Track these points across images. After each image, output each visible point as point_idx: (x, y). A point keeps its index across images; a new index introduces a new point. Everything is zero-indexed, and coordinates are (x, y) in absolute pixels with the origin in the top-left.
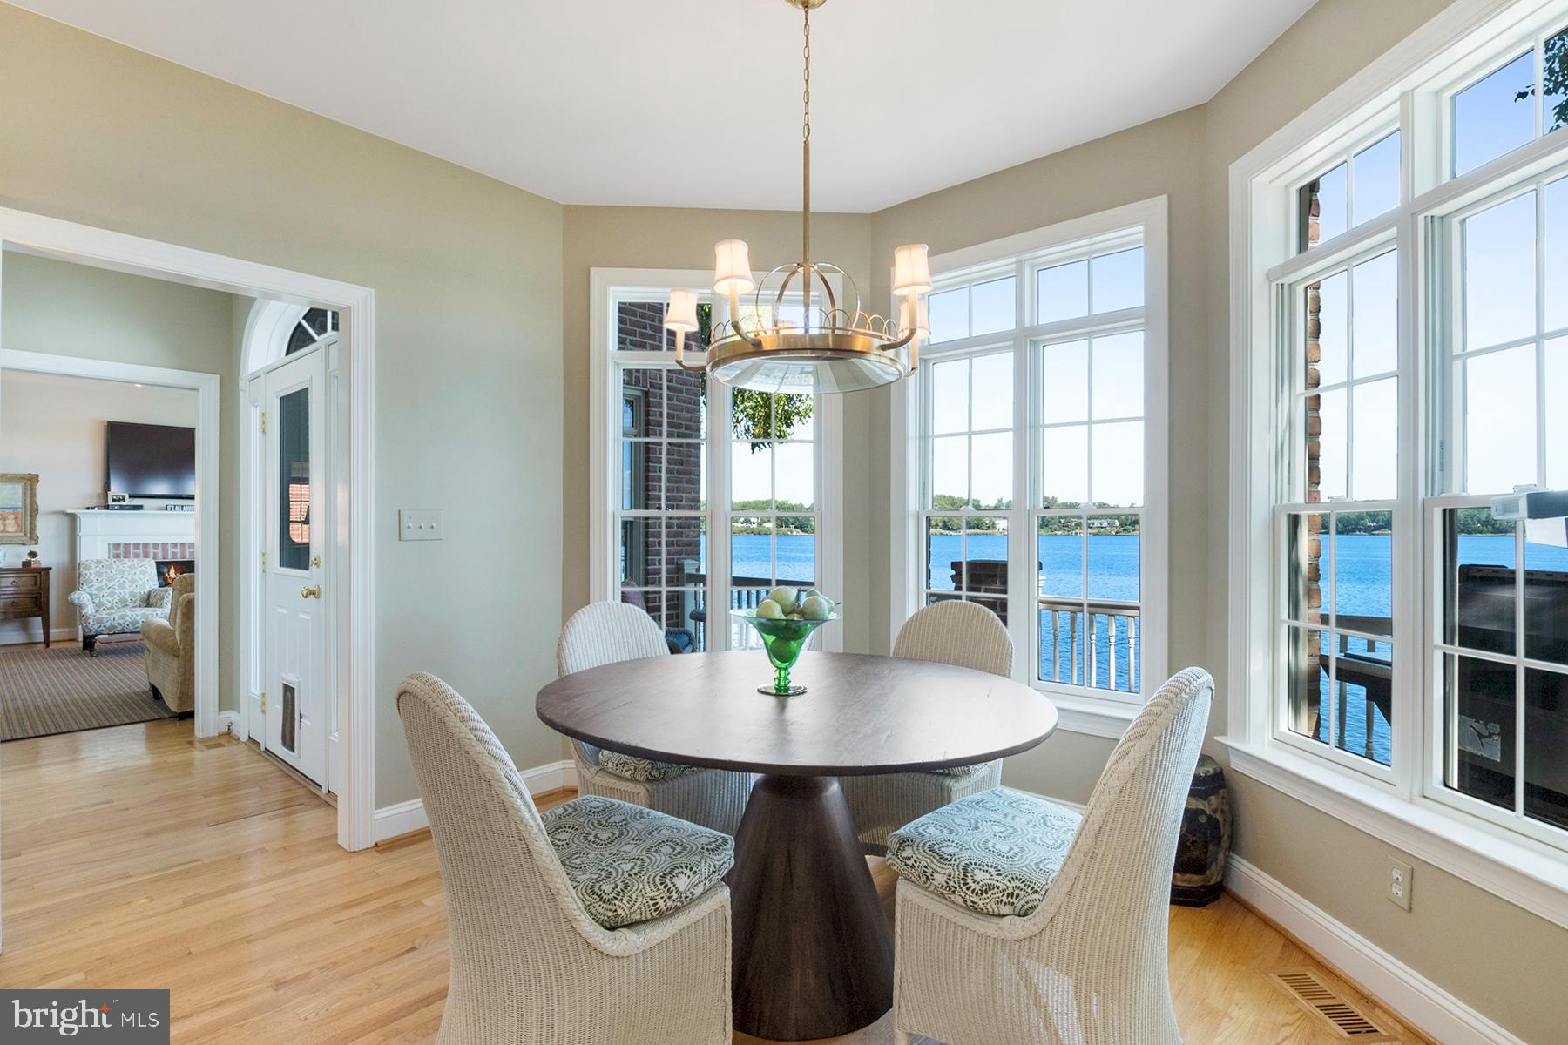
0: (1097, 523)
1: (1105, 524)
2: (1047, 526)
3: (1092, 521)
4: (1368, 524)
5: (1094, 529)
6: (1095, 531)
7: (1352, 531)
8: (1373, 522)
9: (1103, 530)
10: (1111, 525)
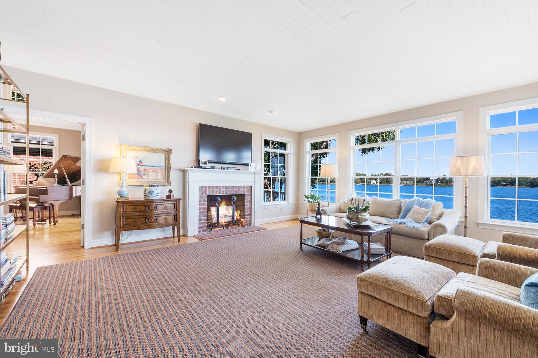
0: (405, 182)
1: (408, 182)
2: (388, 182)
3: (403, 181)
4: (503, 183)
5: (404, 183)
6: (405, 184)
7: (497, 185)
8: (505, 183)
9: (407, 184)
10: (410, 183)
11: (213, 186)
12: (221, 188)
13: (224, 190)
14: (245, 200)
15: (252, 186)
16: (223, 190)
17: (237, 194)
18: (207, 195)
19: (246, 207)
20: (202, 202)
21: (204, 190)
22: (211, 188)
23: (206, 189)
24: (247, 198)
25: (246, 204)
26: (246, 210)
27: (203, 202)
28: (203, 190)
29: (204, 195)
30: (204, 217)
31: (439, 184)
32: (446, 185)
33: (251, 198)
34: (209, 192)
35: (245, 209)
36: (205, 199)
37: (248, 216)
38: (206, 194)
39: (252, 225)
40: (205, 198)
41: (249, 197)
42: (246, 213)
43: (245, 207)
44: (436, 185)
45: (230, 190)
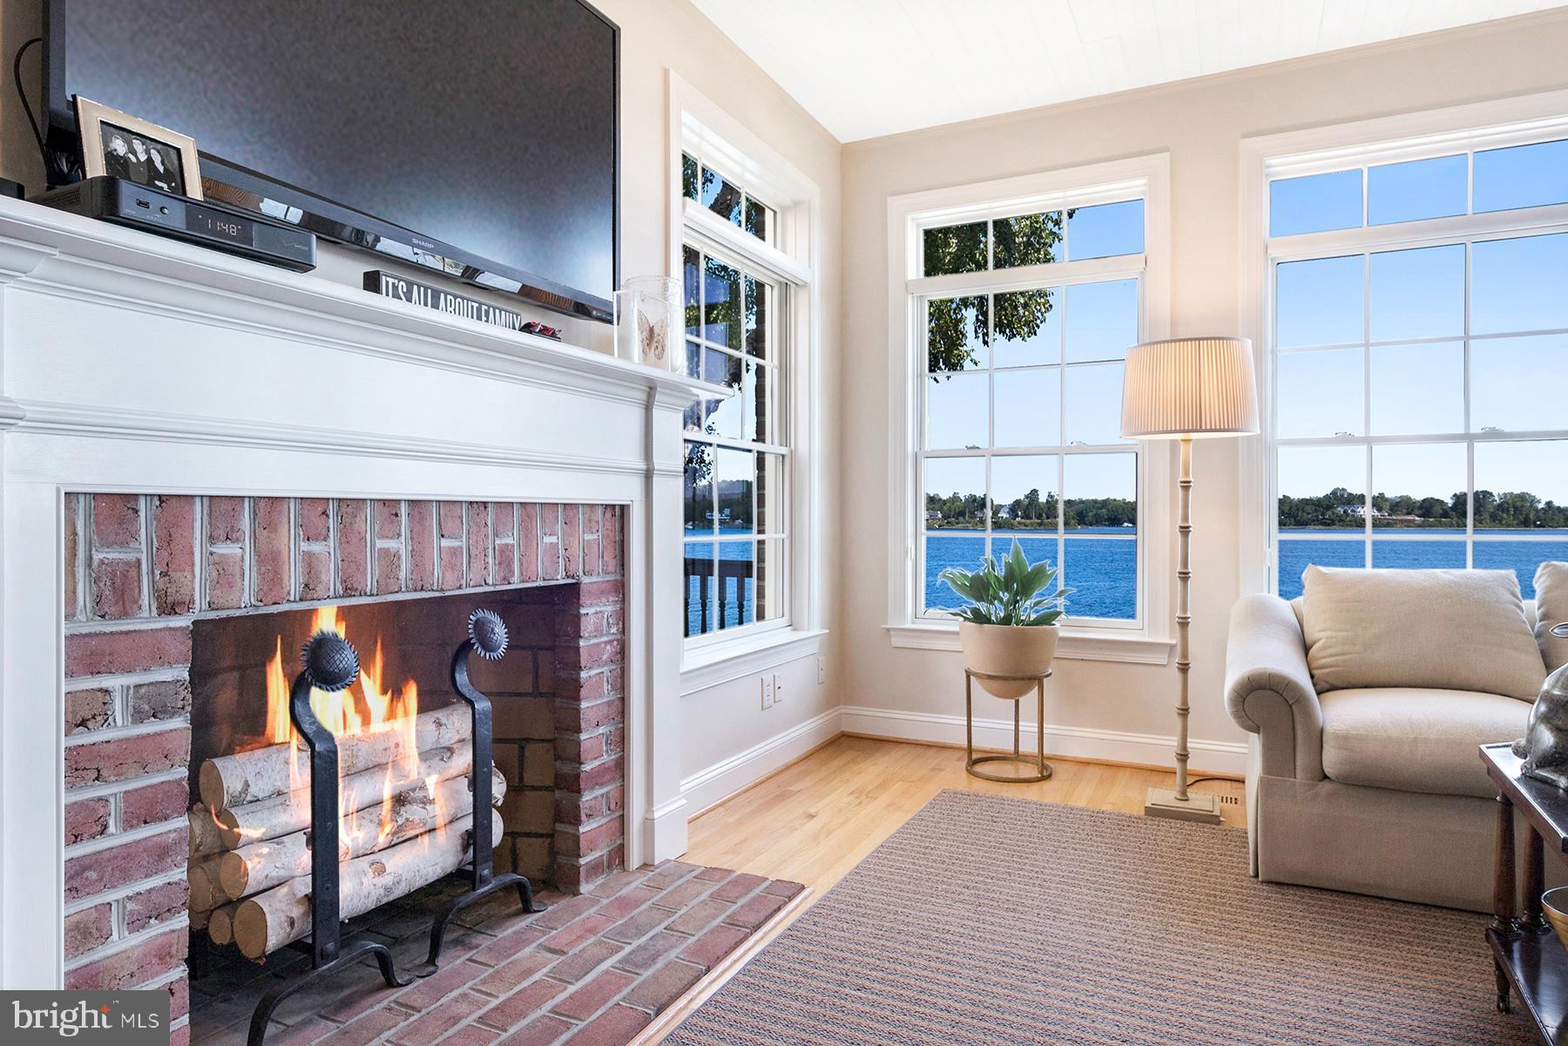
11: (274, 501)
12: (366, 523)
13: (391, 544)
14: (578, 635)
15: (622, 507)
16: (380, 544)
17: (516, 584)
18: (183, 621)
19: (584, 705)
20: (120, 728)
21: (141, 550)
22: (246, 523)
23: (169, 539)
24: (595, 613)
25: (583, 674)
26: (583, 736)
27: (138, 717)
28: (130, 556)
29: (147, 620)
30: (157, 929)
31: (1019, 523)
32: (1040, 524)
33: (623, 617)
34: (223, 574)
35: (579, 731)
36: (166, 675)
37: (602, 785)
38: (169, 607)
39: (635, 858)
40: (162, 660)
41: (608, 608)
42: (587, 767)
43: (578, 711)
44: (1012, 524)
45: (454, 552)
